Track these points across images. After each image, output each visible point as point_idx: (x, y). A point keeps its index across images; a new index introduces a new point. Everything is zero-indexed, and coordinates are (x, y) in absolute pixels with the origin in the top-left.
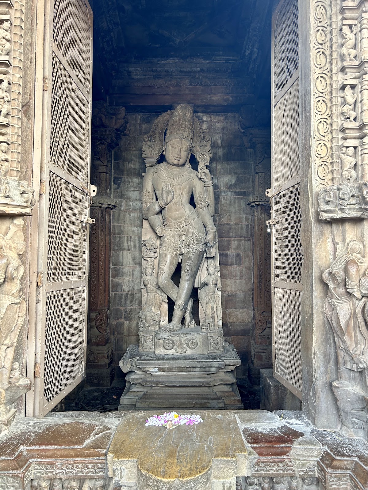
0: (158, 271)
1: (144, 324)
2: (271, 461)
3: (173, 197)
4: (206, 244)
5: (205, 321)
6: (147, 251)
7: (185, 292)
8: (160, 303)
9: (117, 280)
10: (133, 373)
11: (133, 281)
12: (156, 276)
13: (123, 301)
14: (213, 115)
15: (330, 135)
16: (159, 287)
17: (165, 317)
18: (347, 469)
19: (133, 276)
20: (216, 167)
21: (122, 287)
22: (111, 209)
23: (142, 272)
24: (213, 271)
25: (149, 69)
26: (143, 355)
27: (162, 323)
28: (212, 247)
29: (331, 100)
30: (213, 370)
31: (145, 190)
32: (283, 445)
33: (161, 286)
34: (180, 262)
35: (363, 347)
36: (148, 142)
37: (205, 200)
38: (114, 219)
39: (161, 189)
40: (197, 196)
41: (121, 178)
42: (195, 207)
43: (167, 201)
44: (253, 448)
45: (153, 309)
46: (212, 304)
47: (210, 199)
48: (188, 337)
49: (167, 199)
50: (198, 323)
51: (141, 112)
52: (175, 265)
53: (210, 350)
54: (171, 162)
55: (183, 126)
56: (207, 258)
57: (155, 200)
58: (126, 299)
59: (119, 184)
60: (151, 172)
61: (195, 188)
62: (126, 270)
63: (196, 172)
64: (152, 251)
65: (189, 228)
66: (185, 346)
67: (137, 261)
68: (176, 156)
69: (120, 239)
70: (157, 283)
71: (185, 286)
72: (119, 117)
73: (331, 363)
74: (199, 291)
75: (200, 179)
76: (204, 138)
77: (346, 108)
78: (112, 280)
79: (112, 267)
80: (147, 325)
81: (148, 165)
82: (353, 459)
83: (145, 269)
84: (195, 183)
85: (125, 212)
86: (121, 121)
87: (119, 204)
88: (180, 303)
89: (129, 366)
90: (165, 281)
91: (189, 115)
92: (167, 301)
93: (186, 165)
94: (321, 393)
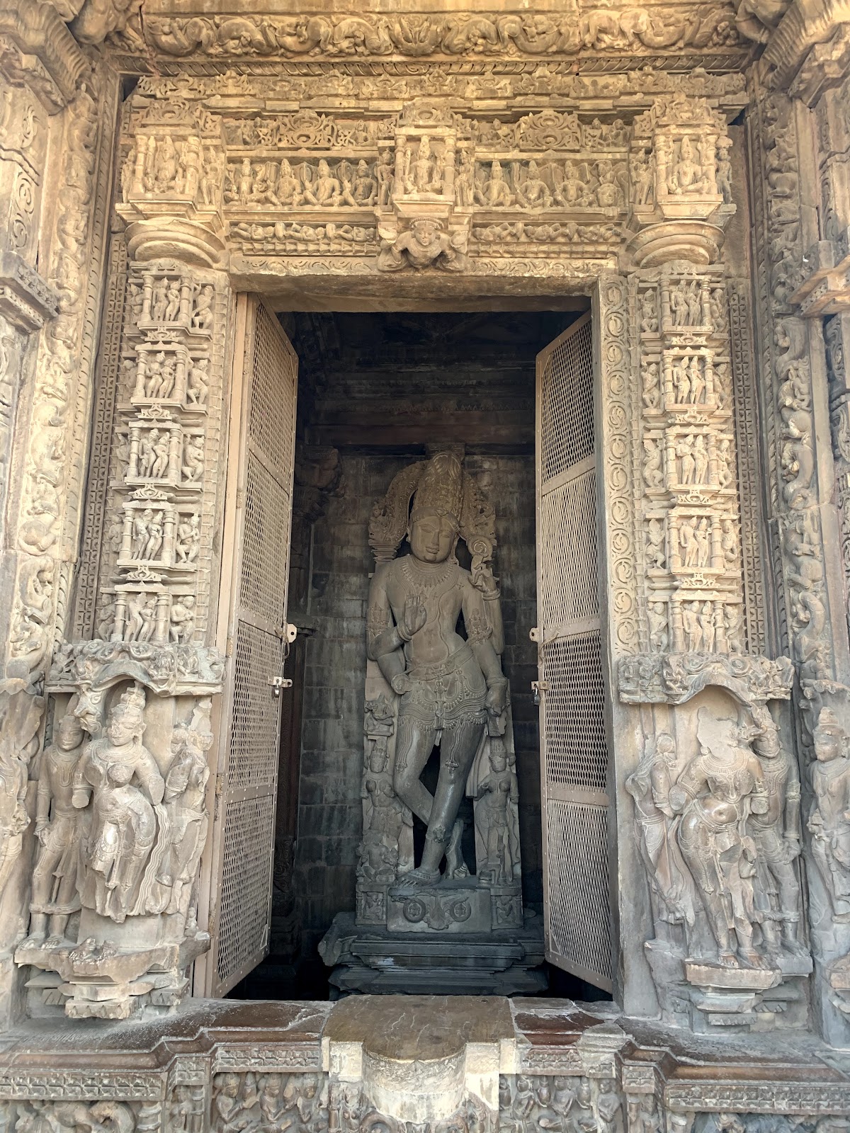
0: (395, 763)
1: (367, 870)
2: (550, 1051)
3: (425, 621)
4: (486, 709)
5: (486, 865)
6: (375, 722)
7: (447, 805)
8: (398, 828)
9: (312, 779)
10: (345, 970)
11: (345, 781)
12: (391, 773)
13: (325, 823)
14: (502, 458)
15: (634, 582)
16: (396, 795)
17: (409, 856)
18: (651, 1061)
19: (345, 771)
20: (510, 554)
21: (322, 794)
22: (307, 635)
23: (362, 764)
24: (502, 764)
25: (384, 382)
26: (365, 933)
27: (403, 868)
28: (500, 716)
29: (633, 533)
30: (501, 963)
31: (372, 605)
32: (570, 1033)
33: (401, 794)
34: (438, 744)
35: (680, 888)
36: (380, 518)
37: (485, 624)
38: (310, 654)
39: (401, 605)
40: (469, 616)
41: (327, 576)
42: (465, 637)
43: (414, 627)
44: (525, 1035)
45: (384, 839)
46: (500, 830)
47: (494, 621)
48: (453, 896)
49: (413, 623)
50: (473, 870)
51: (367, 454)
52: (427, 751)
53: (495, 923)
54: (420, 556)
55: (443, 492)
56: (491, 738)
57: (390, 623)
58: (330, 819)
59: (323, 588)
60: (385, 573)
61: (466, 601)
62: (330, 758)
63: (466, 572)
64: (384, 722)
65: (454, 678)
66: (447, 914)
67: (354, 739)
68: (431, 545)
69: (320, 695)
70: (393, 788)
71: (448, 792)
72: (326, 466)
73: (645, 915)
74: (475, 803)
75: (474, 587)
76: (482, 511)
77: (651, 550)
78: (303, 781)
79: (303, 751)
80: (373, 872)
81: (379, 558)
82: (663, 1049)
83: (370, 758)
84: (465, 593)
85: (332, 641)
86: (330, 474)
87: (321, 626)
88: (437, 826)
89: (337, 952)
90: (407, 784)
91: (454, 472)
92: (412, 824)
93: (450, 559)
94: (632, 961)
